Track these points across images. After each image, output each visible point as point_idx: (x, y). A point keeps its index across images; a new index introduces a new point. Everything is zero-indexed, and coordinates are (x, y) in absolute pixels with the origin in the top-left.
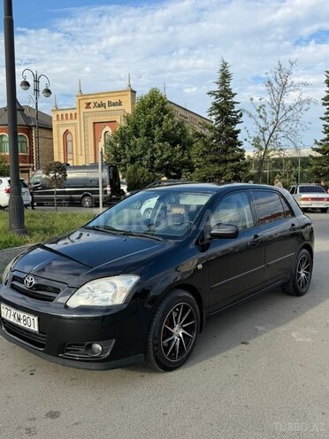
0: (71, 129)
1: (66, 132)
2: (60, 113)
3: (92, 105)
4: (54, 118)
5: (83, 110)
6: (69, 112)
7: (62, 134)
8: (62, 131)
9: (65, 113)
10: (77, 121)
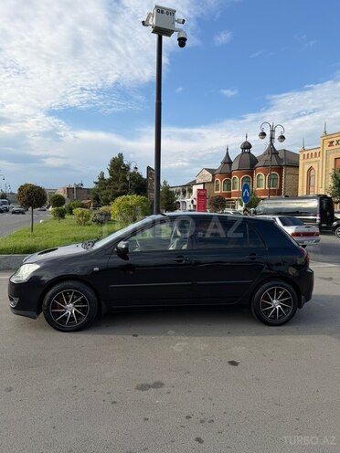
0: (315, 166)
1: (311, 169)
2: (306, 153)
3: (334, 143)
4: (301, 157)
5: (326, 148)
6: (313, 152)
7: (306, 171)
8: (307, 167)
9: (310, 152)
10: (320, 159)
